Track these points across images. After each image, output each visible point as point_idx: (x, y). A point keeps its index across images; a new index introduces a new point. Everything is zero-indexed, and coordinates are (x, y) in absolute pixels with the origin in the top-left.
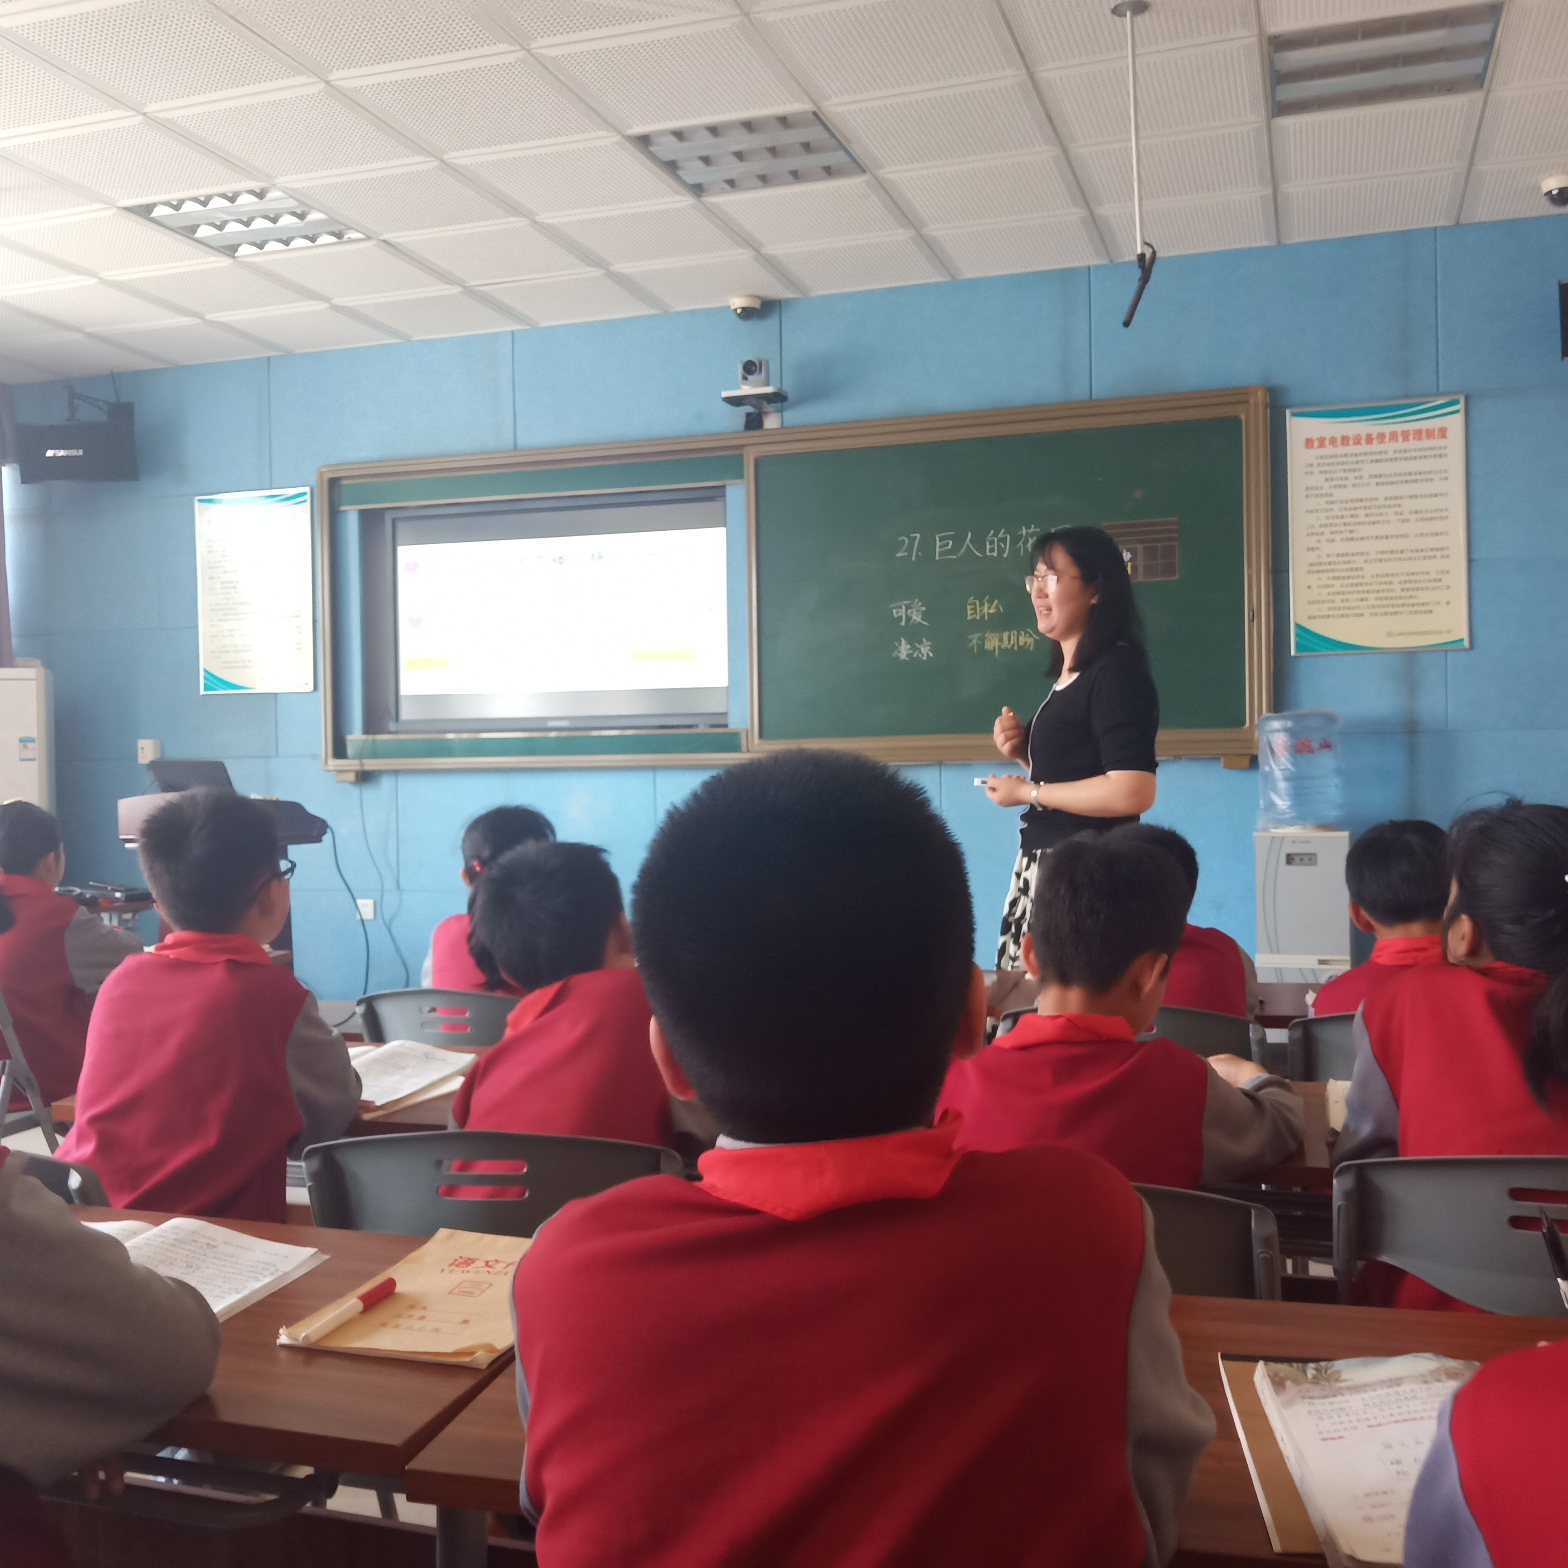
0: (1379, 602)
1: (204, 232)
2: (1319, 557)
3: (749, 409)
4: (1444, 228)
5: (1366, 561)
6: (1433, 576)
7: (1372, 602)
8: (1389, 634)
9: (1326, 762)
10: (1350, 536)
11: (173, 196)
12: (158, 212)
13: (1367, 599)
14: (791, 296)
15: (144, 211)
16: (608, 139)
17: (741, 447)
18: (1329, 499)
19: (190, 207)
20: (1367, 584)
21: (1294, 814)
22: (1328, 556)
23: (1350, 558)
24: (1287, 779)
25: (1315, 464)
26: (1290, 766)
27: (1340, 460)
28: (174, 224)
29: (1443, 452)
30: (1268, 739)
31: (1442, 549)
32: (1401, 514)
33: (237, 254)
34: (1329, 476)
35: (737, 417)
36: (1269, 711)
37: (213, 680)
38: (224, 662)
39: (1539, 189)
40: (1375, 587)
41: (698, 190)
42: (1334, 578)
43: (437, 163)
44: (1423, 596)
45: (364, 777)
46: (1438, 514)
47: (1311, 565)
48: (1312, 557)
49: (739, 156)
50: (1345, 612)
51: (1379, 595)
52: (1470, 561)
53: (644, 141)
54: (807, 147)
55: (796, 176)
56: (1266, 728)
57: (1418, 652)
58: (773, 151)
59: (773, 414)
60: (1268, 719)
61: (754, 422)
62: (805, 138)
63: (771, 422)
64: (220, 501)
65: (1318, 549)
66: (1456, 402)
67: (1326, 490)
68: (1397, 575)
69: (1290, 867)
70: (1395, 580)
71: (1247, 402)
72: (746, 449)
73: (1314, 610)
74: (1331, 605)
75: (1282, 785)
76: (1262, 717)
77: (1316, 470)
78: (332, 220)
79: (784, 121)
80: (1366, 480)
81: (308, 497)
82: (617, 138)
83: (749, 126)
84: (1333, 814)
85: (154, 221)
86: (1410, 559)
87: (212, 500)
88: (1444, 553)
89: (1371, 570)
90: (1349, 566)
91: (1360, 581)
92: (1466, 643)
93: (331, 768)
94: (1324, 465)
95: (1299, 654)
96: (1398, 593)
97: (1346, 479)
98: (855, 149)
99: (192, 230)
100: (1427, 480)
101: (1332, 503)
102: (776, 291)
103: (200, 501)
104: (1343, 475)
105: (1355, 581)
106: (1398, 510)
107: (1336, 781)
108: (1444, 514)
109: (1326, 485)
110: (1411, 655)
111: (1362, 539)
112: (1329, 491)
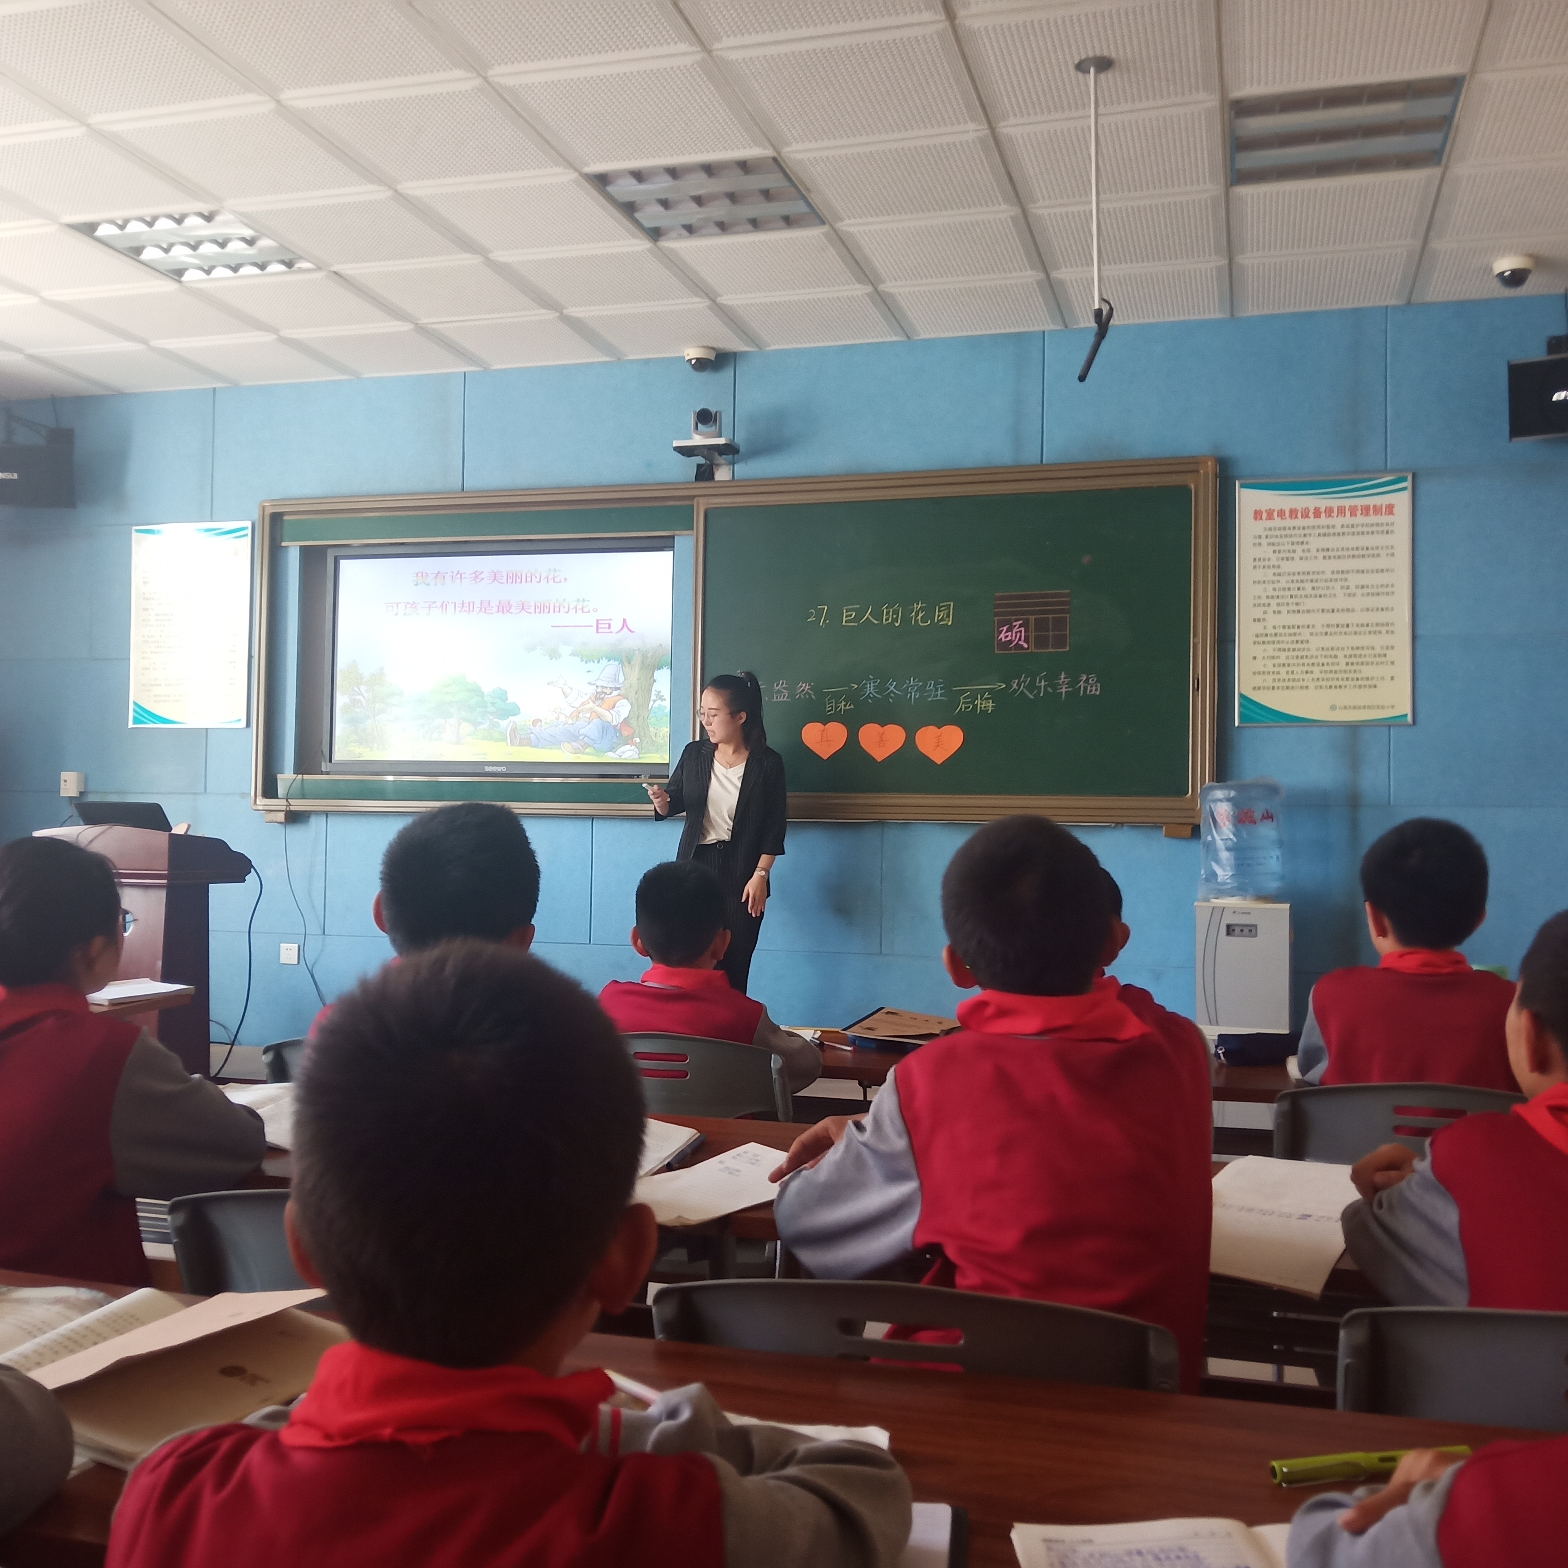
0: (1323, 675)
1: (150, 254)
2: (1265, 628)
3: (701, 460)
4: (1395, 307)
5: (1311, 634)
6: (1378, 651)
7: (1317, 674)
8: (1333, 708)
9: (1267, 832)
10: (1296, 608)
11: (119, 215)
12: (102, 231)
13: (1312, 672)
14: (746, 349)
15: (89, 229)
16: (565, 177)
17: (693, 497)
18: (1276, 571)
19: (135, 227)
20: (1312, 657)
21: (1236, 885)
22: (1274, 627)
23: (1296, 630)
24: (1228, 849)
25: (1264, 536)
26: (1232, 836)
27: (1288, 532)
28: (120, 245)
29: (1390, 528)
30: (1210, 808)
31: (1387, 624)
32: (1348, 588)
33: (183, 279)
34: (1277, 548)
35: (688, 467)
36: (1212, 779)
37: (144, 714)
38: (155, 696)
39: (1491, 269)
40: (1321, 660)
41: (655, 234)
42: (1279, 650)
43: (389, 193)
44: (1367, 671)
45: (294, 818)
46: (1385, 590)
47: (1257, 636)
48: (1259, 628)
49: (699, 200)
50: (1291, 684)
51: (1326, 668)
52: (1414, 637)
53: (602, 181)
54: (767, 194)
55: (755, 224)
56: (1209, 797)
57: (1362, 726)
58: (732, 197)
59: (723, 466)
60: (1211, 788)
61: (705, 474)
62: (764, 186)
63: (722, 474)
64: (159, 532)
65: (1264, 620)
66: (1404, 479)
67: (1274, 562)
68: (1343, 649)
69: (1229, 938)
70: (1340, 654)
71: (1198, 471)
72: (696, 500)
73: (1258, 681)
74: (1277, 677)
75: (1224, 855)
76: (1204, 786)
77: (1264, 541)
78: (283, 248)
79: (744, 166)
80: (1314, 553)
81: (249, 532)
82: (574, 175)
83: (709, 169)
84: (1273, 885)
85: (99, 240)
86: (1355, 633)
87: (150, 530)
88: (1390, 628)
89: (1316, 642)
90: (1295, 638)
91: (1305, 653)
92: (1409, 719)
93: (261, 808)
94: (1271, 537)
95: (1242, 725)
96: (1343, 667)
97: (1294, 551)
98: (814, 198)
99: (137, 251)
100: (1373, 556)
101: (1279, 575)
102: (732, 343)
103: (137, 531)
104: (1291, 548)
105: (1300, 654)
106: (1345, 584)
107: (1276, 853)
108: (1390, 589)
109: (1274, 557)
110: (1353, 729)
111: (1308, 611)
112: (1277, 564)
